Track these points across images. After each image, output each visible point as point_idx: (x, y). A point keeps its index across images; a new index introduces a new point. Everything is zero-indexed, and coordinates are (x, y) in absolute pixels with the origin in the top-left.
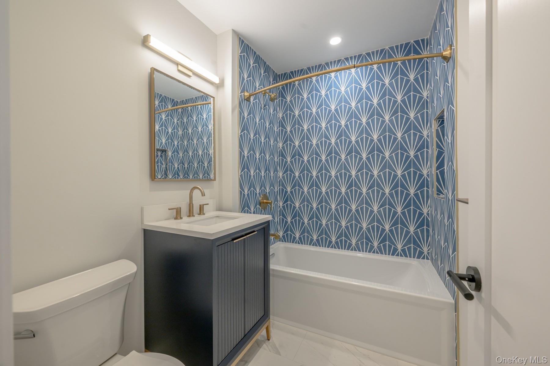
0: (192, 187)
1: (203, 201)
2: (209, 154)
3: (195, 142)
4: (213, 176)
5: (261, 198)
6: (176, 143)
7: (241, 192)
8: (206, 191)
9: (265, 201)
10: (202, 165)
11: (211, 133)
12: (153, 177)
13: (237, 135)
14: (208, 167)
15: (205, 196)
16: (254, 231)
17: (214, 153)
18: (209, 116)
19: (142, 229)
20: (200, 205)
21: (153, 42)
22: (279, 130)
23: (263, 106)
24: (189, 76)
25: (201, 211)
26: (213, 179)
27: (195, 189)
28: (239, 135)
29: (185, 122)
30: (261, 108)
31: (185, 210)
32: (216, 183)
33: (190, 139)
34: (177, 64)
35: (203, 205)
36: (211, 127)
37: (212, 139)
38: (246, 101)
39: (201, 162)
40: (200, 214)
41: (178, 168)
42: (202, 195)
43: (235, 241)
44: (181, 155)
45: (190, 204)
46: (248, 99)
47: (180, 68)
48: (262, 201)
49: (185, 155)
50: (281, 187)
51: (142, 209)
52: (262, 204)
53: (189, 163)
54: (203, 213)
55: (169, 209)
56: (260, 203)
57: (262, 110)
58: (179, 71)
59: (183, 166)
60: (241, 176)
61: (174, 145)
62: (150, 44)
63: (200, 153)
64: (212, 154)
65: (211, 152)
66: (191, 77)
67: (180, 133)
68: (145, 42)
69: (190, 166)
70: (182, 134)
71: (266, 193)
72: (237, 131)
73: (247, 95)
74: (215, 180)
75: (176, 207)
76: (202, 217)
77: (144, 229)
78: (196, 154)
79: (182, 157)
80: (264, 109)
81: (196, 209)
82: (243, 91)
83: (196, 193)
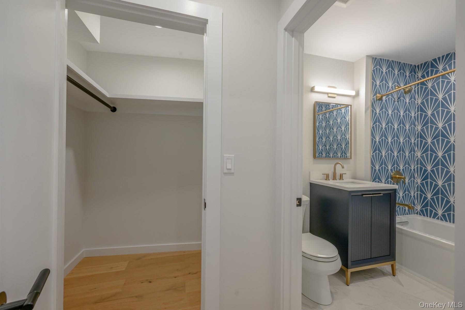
0: (336, 163)
1: (342, 171)
2: (346, 139)
3: (335, 130)
4: (350, 154)
5: (393, 174)
6: (321, 132)
7: (372, 168)
8: (345, 166)
9: (397, 176)
10: (340, 147)
11: (348, 123)
12: (315, 157)
13: (370, 127)
14: (345, 148)
15: (344, 168)
16: (380, 194)
17: (350, 137)
18: (346, 111)
19: (309, 182)
20: (341, 174)
21: (316, 89)
22: (418, 114)
23: (396, 99)
24: (334, 97)
25: (341, 177)
26: (350, 158)
27: (337, 164)
28: (372, 127)
29: (328, 117)
30: (394, 101)
31: (331, 176)
32: (352, 161)
33: (331, 128)
34: (328, 94)
35: (343, 174)
36: (348, 118)
37: (350, 127)
38: (378, 101)
39: (339, 144)
40: (340, 179)
41: (322, 149)
42: (342, 168)
43: (364, 196)
44: (324, 140)
45: (334, 172)
46: (381, 99)
47: (330, 95)
48: (395, 176)
49: (327, 140)
50: (419, 165)
51: (310, 173)
52: (393, 179)
53: (330, 145)
54: (342, 179)
55: (323, 174)
56: (392, 178)
57: (396, 102)
58: (329, 97)
59: (325, 148)
60: (373, 156)
61: (319, 134)
62: (315, 90)
63: (339, 138)
64: (349, 139)
65: (348, 136)
66: (336, 98)
67: (324, 125)
68: (312, 90)
69: (330, 148)
70: (325, 126)
71: (400, 170)
72: (370, 124)
73: (379, 96)
74: (351, 158)
75: (327, 173)
76: (341, 181)
77: (310, 183)
78: (336, 139)
79: (325, 141)
80: (398, 102)
81: (338, 176)
82: (375, 94)
83: (338, 167)
